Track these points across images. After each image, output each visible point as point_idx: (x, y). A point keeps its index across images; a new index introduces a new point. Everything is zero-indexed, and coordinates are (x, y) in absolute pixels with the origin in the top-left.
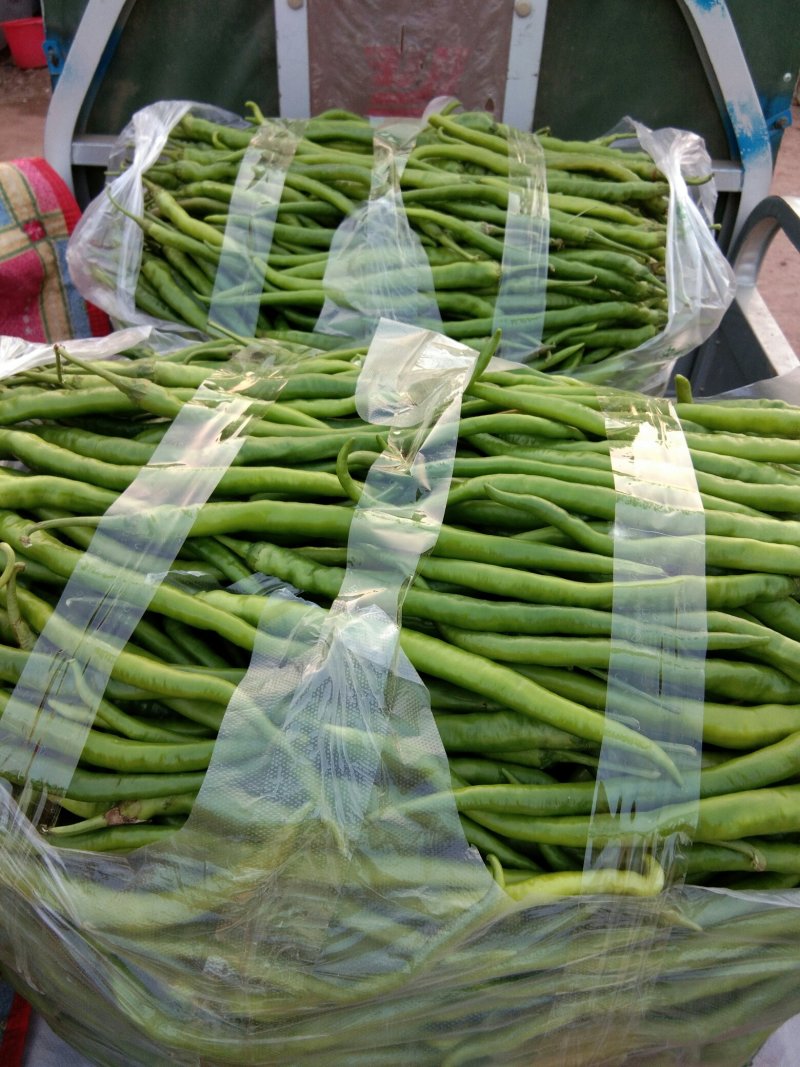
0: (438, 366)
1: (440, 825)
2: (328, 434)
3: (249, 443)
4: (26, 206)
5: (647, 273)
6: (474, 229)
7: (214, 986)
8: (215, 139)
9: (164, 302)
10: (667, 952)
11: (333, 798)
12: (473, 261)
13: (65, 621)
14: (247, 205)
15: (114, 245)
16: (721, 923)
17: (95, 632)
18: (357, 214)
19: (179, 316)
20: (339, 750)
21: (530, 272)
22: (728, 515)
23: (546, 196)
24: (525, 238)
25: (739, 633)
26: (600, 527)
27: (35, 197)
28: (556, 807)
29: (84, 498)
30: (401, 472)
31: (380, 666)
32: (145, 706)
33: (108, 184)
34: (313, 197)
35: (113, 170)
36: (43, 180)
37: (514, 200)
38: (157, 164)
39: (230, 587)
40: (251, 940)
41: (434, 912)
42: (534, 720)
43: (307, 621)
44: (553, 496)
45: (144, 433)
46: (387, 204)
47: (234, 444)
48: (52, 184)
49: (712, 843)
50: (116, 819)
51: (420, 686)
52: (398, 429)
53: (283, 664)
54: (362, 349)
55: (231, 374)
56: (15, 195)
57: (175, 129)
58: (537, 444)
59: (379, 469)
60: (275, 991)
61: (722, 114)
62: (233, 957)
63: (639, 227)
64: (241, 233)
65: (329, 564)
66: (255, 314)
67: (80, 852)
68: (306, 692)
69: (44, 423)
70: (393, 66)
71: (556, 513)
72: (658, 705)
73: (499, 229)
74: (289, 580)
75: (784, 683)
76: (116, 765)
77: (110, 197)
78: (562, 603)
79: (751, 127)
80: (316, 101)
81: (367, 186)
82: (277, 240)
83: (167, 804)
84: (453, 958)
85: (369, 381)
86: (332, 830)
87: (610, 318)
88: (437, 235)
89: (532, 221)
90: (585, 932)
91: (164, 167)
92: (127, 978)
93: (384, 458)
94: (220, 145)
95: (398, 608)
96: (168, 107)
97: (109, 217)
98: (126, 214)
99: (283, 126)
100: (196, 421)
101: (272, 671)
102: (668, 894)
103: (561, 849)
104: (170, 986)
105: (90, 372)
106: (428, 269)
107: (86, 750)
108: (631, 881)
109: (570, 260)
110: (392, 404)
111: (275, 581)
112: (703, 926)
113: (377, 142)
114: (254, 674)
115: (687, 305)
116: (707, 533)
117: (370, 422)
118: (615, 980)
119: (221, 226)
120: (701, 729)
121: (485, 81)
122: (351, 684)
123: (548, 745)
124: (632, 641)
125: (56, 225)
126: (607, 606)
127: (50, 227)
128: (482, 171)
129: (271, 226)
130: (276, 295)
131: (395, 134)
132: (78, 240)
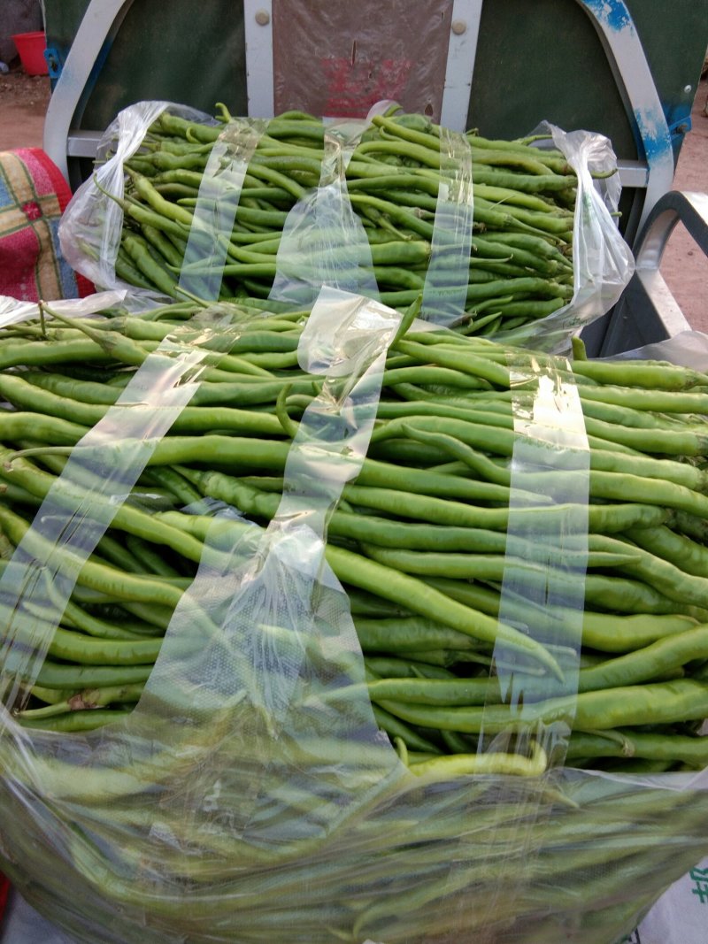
0: (370, 327)
1: (355, 711)
2: (272, 381)
3: (203, 388)
4: (25, 189)
5: (556, 253)
6: (408, 213)
7: (157, 848)
8: (188, 134)
9: (140, 272)
10: (549, 826)
11: (264, 687)
12: (407, 241)
13: (39, 535)
14: (214, 190)
15: (98, 222)
16: (595, 801)
17: (64, 545)
18: (307, 198)
19: (153, 284)
20: (269, 646)
21: (457, 251)
22: (611, 454)
23: (471, 186)
24: (453, 221)
25: (616, 552)
26: (500, 462)
27: (33, 181)
28: (454, 699)
29: (61, 433)
30: (332, 413)
31: (307, 575)
32: (107, 610)
33: (95, 171)
34: (271, 184)
35: (100, 159)
36: (41, 168)
37: (444, 189)
38: (136, 154)
39: (184, 509)
40: (190, 809)
41: (347, 786)
42: (439, 624)
43: (247, 538)
44: (462, 435)
45: (115, 379)
46: (334, 191)
47: (190, 389)
48: (48, 172)
49: (588, 731)
50: (78, 705)
51: (342, 593)
52: (332, 378)
53: (225, 573)
54: (306, 312)
55: (191, 329)
56: (15, 180)
57: (153, 124)
58: (452, 393)
59: (313, 411)
60: (210, 854)
61: (631, 121)
62: (174, 823)
63: (550, 214)
64: (208, 214)
65: (268, 490)
66: (219, 283)
67: (47, 733)
68: (243, 596)
69: (31, 370)
70: (345, 75)
71: (462, 448)
72: (544, 612)
73: (430, 214)
74: (233, 504)
75: (654, 597)
76: (79, 659)
77: (95, 181)
78: (465, 524)
79: (655, 131)
80: (279, 105)
81: (318, 176)
82: (238, 220)
83: (123, 692)
84: (363, 826)
85: (309, 338)
86: (261, 714)
87: (524, 291)
88: (376, 218)
89: (458, 207)
90: (477, 807)
91: (143, 157)
92: (84, 842)
93: (318, 402)
94: (192, 139)
95: (324, 527)
96: (147, 107)
97: (95, 199)
98: (109, 196)
99: (246, 123)
100: (159, 368)
101: (216, 579)
102: (549, 775)
103: (460, 735)
104: (120, 849)
105: (72, 326)
106: (368, 246)
107: (54, 645)
108: (517, 762)
109: (491, 241)
110: (328, 357)
111: (223, 504)
112: (580, 804)
113: (326, 139)
114: (200, 581)
115: (590, 281)
116: (592, 469)
117: (309, 372)
118: (504, 849)
119: (191, 208)
120: (581, 634)
121: (425, 89)
122: (282, 591)
123: (450, 646)
124: (524, 558)
125: (52, 206)
126: (504, 528)
127: (45, 208)
128: (417, 165)
129: (234, 208)
130: (236, 268)
131: (343, 132)
132: (67, 219)
